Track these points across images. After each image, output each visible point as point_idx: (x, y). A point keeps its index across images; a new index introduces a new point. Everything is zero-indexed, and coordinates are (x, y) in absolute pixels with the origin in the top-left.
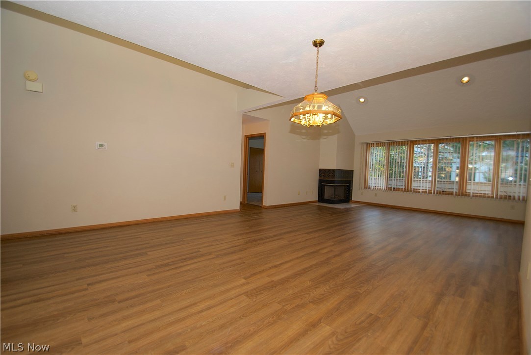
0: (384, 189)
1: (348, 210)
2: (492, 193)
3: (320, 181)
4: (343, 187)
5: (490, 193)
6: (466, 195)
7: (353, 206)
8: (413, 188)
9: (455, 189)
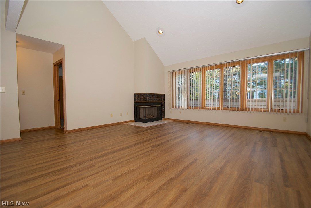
0: (185, 108)
1: (162, 126)
2: (268, 108)
3: (136, 104)
4: (156, 108)
5: (266, 107)
6: (246, 110)
7: (166, 122)
8: (206, 106)
9: (237, 105)
